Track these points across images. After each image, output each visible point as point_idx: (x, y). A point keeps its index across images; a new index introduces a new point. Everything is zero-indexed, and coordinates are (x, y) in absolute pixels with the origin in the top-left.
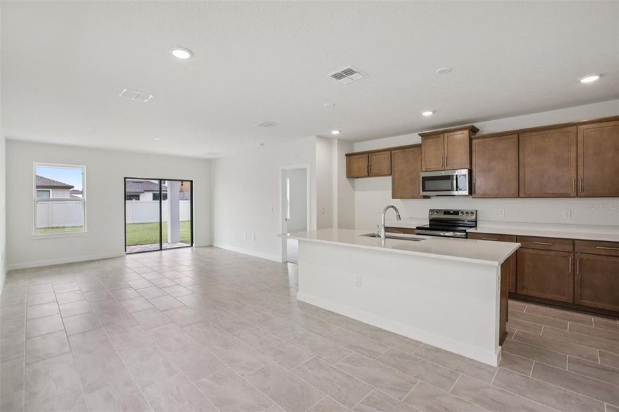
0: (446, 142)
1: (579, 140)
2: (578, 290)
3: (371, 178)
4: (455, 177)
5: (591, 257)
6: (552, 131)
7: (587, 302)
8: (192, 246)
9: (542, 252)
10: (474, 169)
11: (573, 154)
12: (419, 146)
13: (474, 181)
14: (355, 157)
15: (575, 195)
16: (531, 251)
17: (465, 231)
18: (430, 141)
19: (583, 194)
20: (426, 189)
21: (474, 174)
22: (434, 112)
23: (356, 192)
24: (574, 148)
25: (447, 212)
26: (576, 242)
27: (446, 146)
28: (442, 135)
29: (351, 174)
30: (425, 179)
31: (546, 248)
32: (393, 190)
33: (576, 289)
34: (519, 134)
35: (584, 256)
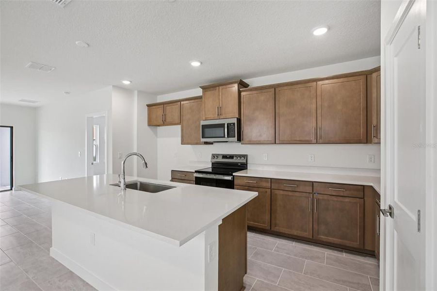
0: (220, 94)
1: (318, 94)
2: (316, 226)
3: (166, 127)
4: (226, 126)
5: (326, 197)
6: (299, 86)
7: (323, 238)
8: (11, 189)
9: (290, 193)
10: (242, 119)
11: (314, 106)
12: (200, 98)
13: (242, 129)
14: (154, 107)
15: (316, 142)
16: (282, 192)
17: (232, 175)
18: (209, 93)
19: (321, 141)
20: (206, 136)
21: (242, 122)
22: (201, 63)
23: (158, 139)
24: (314, 101)
25: (225, 157)
26: (314, 183)
27: (220, 97)
28: (218, 88)
29: (152, 123)
30: (204, 127)
31: (293, 190)
32: (182, 137)
33: (315, 226)
34: (275, 88)
35: (320, 197)
